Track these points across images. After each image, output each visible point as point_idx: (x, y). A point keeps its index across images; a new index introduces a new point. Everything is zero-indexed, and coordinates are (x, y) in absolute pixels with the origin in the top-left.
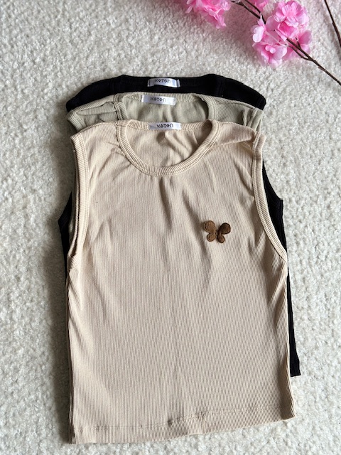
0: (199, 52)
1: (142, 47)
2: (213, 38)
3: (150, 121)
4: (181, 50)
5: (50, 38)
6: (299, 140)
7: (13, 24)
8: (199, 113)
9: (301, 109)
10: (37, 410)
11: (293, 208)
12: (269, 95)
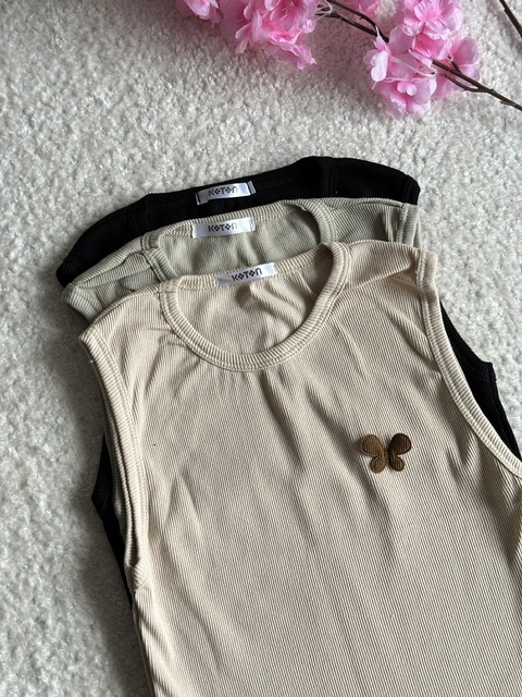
0: (276, 118)
1: (169, 133)
2: (295, 86)
3: (217, 271)
4: (241, 123)
6: (493, 242)
8: (301, 233)
9: (484, 185)
11: (511, 372)
12: (419, 170)
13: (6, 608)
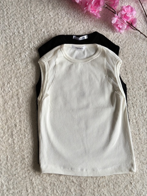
0: (89, 27)
1: (64, 25)
2: (95, 20)
4: (81, 26)
5: (25, 22)
6: (132, 63)
7: (9, 16)
9: (133, 50)
10: (26, 181)
11: (131, 92)
12: (119, 44)
13: (8, 120)
